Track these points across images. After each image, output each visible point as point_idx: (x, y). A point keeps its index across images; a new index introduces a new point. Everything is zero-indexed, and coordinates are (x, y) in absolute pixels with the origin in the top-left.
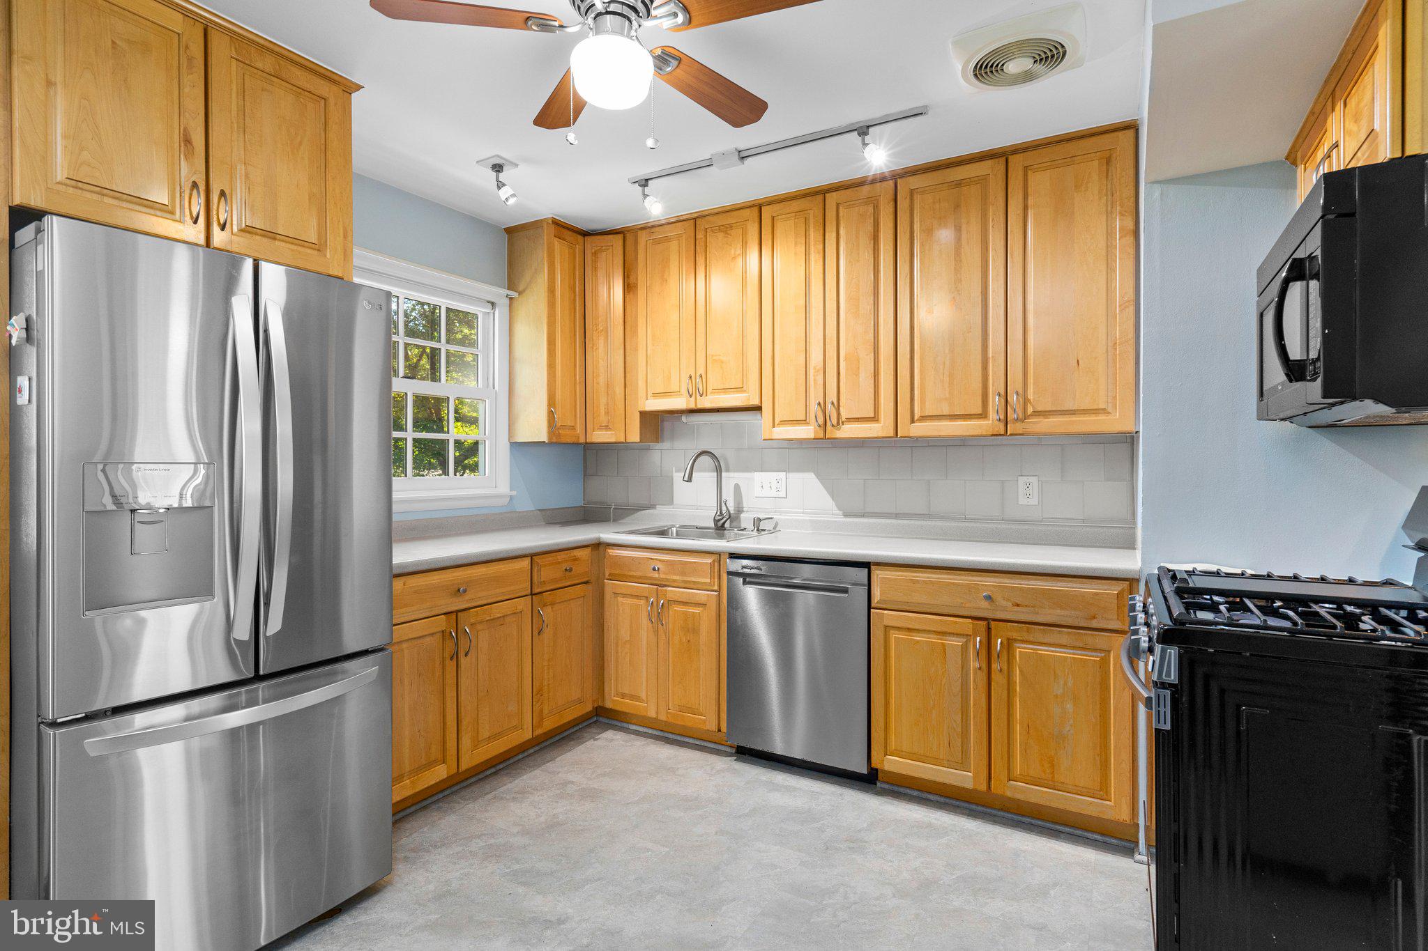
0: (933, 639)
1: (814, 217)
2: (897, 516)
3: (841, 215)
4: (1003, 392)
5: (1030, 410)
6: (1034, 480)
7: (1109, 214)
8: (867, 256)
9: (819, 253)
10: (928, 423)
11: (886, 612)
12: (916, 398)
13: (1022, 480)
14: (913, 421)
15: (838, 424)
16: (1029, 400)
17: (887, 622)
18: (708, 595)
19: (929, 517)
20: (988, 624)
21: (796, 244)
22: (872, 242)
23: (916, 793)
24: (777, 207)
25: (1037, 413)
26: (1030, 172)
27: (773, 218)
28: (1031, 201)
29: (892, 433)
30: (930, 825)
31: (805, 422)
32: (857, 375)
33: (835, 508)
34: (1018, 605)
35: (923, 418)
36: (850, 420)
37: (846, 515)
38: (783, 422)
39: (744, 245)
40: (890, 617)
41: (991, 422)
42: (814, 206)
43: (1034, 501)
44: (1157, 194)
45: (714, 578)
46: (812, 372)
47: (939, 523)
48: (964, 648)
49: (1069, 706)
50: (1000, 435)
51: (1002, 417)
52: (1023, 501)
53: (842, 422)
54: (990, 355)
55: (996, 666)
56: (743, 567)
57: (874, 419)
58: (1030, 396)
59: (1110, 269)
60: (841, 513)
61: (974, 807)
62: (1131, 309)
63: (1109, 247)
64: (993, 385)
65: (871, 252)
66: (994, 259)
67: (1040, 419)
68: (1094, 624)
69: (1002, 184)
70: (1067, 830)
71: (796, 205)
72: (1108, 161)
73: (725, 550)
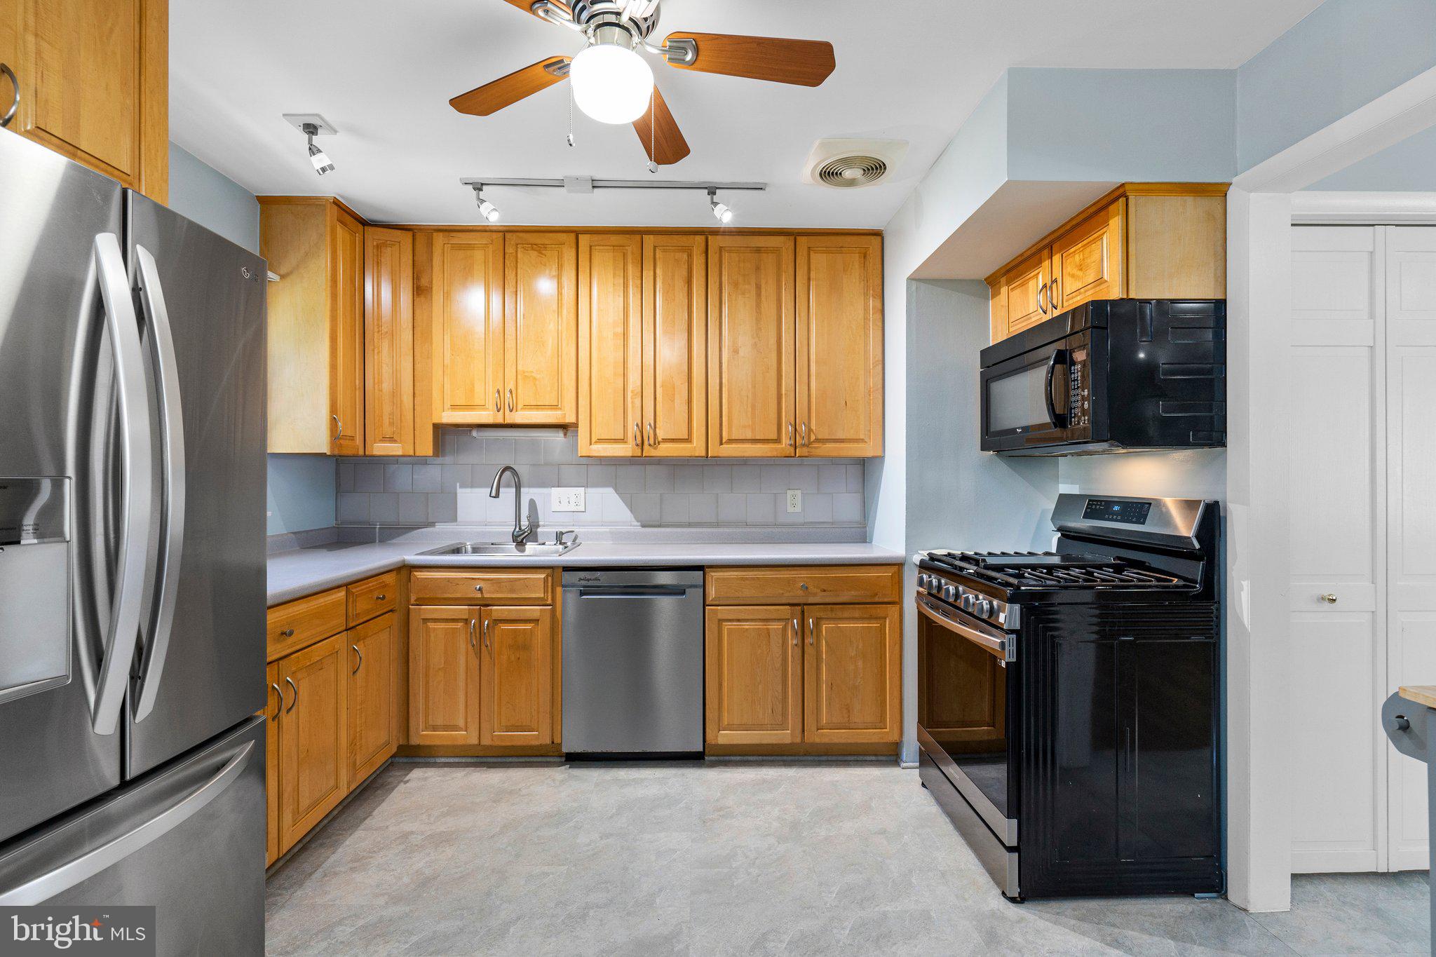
0: (759, 625)
1: (633, 253)
2: (690, 525)
3: (657, 256)
4: (793, 423)
5: (813, 438)
6: (799, 493)
7: (866, 294)
8: (681, 296)
9: (637, 287)
10: (734, 446)
11: (719, 608)
12: (724, 424)
13: (790, 493)
14: (721, 444)
15: (655, 444)
16: (812, 430)
17: (720, 616)
18: (541, 609)
19: (717, 525)
20: (802, 608)
21: (614, 274)
22: (687, 286)
23: (738, 758)
24: (595, 237)
25: (817, 440)
26: (812, 253)
27: (591, 246)
28: (813, 275)
29: (703, 454)
30: (764, 781)
31: (623, 441)
32: (673, 401)
33: (633, 519)
34: (825, 591)
35: (730, 441)
36: (665, 440)
37: (643, 526)
38: (600, 441)
39: (560, 267)
40: (723, 611)
41: (784, 445)
42: (632, 246)
43: (798, 509)
44: (914, 288)
45: (547, 593)
46: (629, 395)
47: (726, 530)
48: (784, 630)
49: (860, 664)
50: (791, 457)
51: (793, 442)
52: (790, 509)
53: (659, 442)
54: (784, 392)
55: (808, 640)
56: (580, 579)
57: (688, 440)
58: (813, 427)
59: (866, 335)
60: (639, 524)
61: (785, 758)
62: (880, 366)
63: (866, 319)
64: (786, 417)
65: (686, 294)
66: (786, 316)
67: (820, 445)
68: (876, 599)
69: (791, 257)
71: (614, 239)
72: (865, 257)
73: (557, 564)
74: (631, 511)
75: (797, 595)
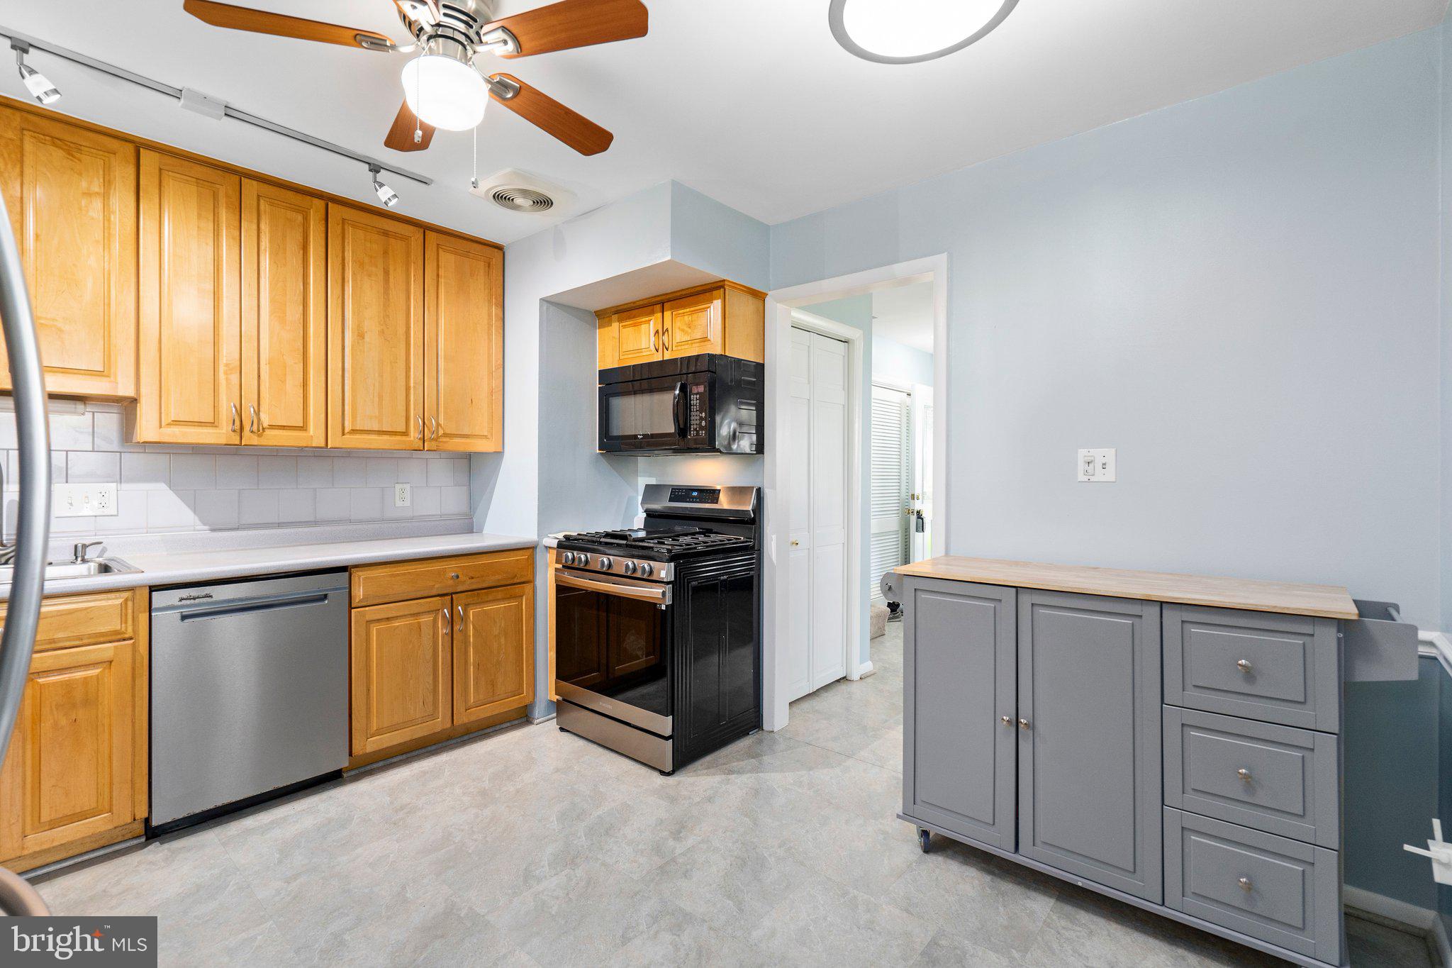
0: (411, 621)
1: (227, 196)
2: (280, 525)
3: (262, 207)
4: (422, 417)
5: (441, 432)
6: (407, 487)
7: (490, 302)
8: (295, 261)
9: (234, 238)
10: (357, 436)
11: (367, 608)
12: (346, 412)
13: (398, 487)
14: (343, 434)
15: (259, 431)
16: (441, 425)
17: (368, 617)
19: (315, 523)
20: (450, 596)
21: (199, 216)
22: (301, 252)
24: (169, 160)
25: (445, 435)
26: (440, 250)
27: (160, 169)
28: (442, 272)
29: (323, 444)
30: (425, 773)
31: (213, 424)
32: (284, 382)
33: (198, 522)
34: (472, 578)
35: (353, 431)
36: (272, 427)
37: (213, 530)
38: (176, 423)
39: (108, 183)
40: (371, 613)
41: (412, 438)
42: (226, 187)
43: (407, 503)
45: (126, 623)
46: (222, 369)
47: (328, 528)
48: (435, 622)
49: (503, 641)
50: (420, 450)
51: (421, 436)
52: (399, 503)
53: (263, 429)
54: (412, 385)
55: (456, 628)
56: (181, 600)
57: (303, 428)
58: (442, 421)
59: (490, 340)
60: (206, 527)
61: (429, 749)
62: (502, 369)
63: (490, 325)
64: (414, 410)
65: (300, 261)
66: (415, 308)
67: (447, 439)
69: (421, 249)
70: (491, 730)
71: (200, 171)
72: (489, 267)
73: (141, 583)
74: (195, 512)
75: (448, 585)
